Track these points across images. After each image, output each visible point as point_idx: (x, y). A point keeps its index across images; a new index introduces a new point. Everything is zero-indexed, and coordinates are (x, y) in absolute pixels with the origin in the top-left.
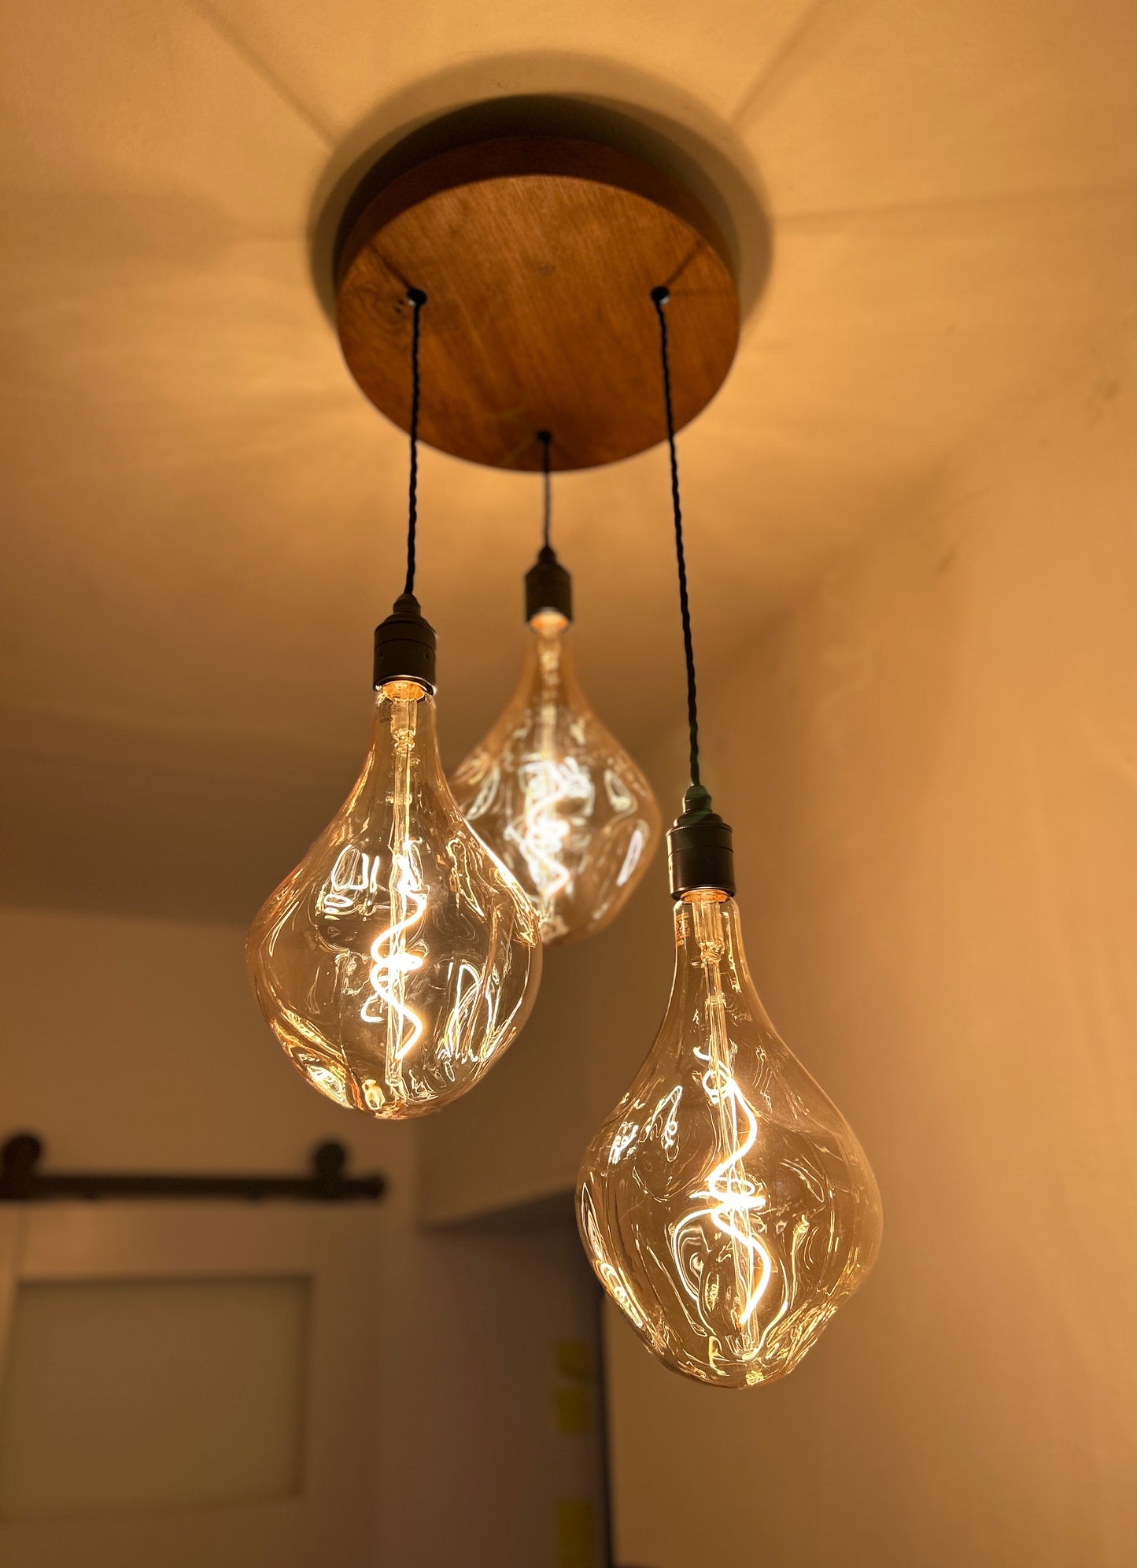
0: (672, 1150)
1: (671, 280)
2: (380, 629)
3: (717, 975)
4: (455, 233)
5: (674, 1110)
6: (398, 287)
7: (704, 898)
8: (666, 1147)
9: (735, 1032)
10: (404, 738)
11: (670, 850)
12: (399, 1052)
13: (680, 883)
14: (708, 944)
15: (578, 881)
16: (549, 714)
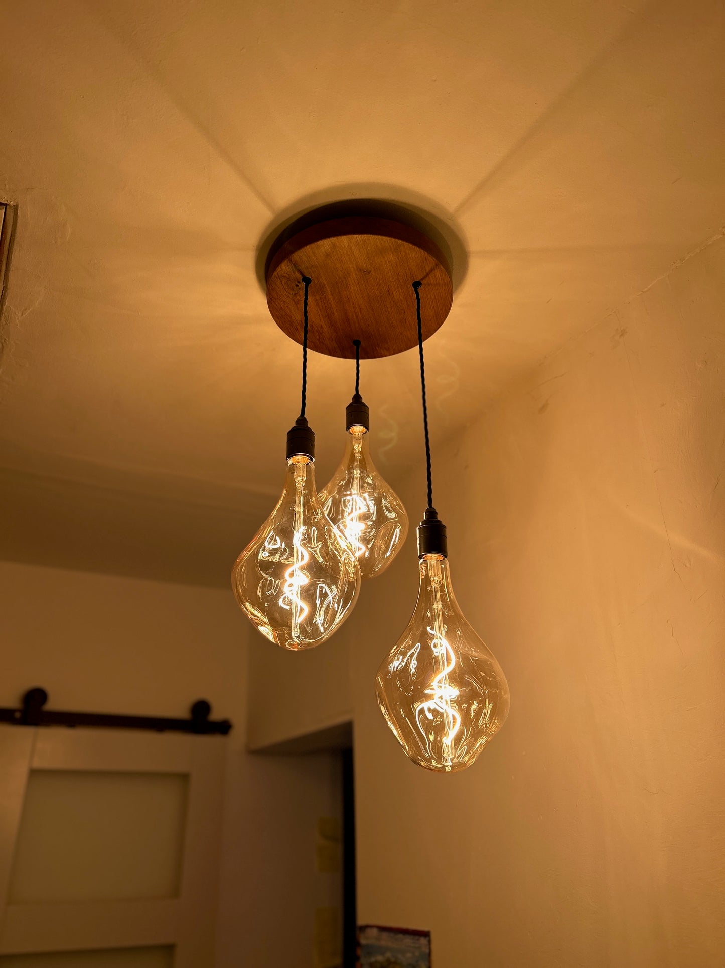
0: (414, 674)
1: (422, 279)
2: (289, 432)
3: (438, 594)
4: (328, 255)
5: (415, 656)
6: (299, 276)
7: (433, 557)
8: (412, 673)
9: (446, 621)
10: (300, 480)
11: (418, 536)
12: (298, 620)
13: (422, 551)
14: (435, 578)
15: (372, 550)
16: (357, 473)
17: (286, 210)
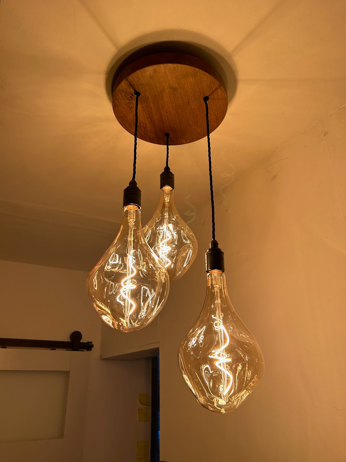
0: (201, 344)
1: (210, 95)
2: (125, 190)
3: (219, 294)
4: (151, 77)
5: (203, 333)
6: (133, 91)
7: (216, 272)
8: (200, 343)
9: (223, 310)
10: (132, 221)
11: (206, 259)
12: (129, 312)
13: (209, 268)
14: (217, 286)
15: (175, 264)
16: (166, 215)
17: (125, 47)
